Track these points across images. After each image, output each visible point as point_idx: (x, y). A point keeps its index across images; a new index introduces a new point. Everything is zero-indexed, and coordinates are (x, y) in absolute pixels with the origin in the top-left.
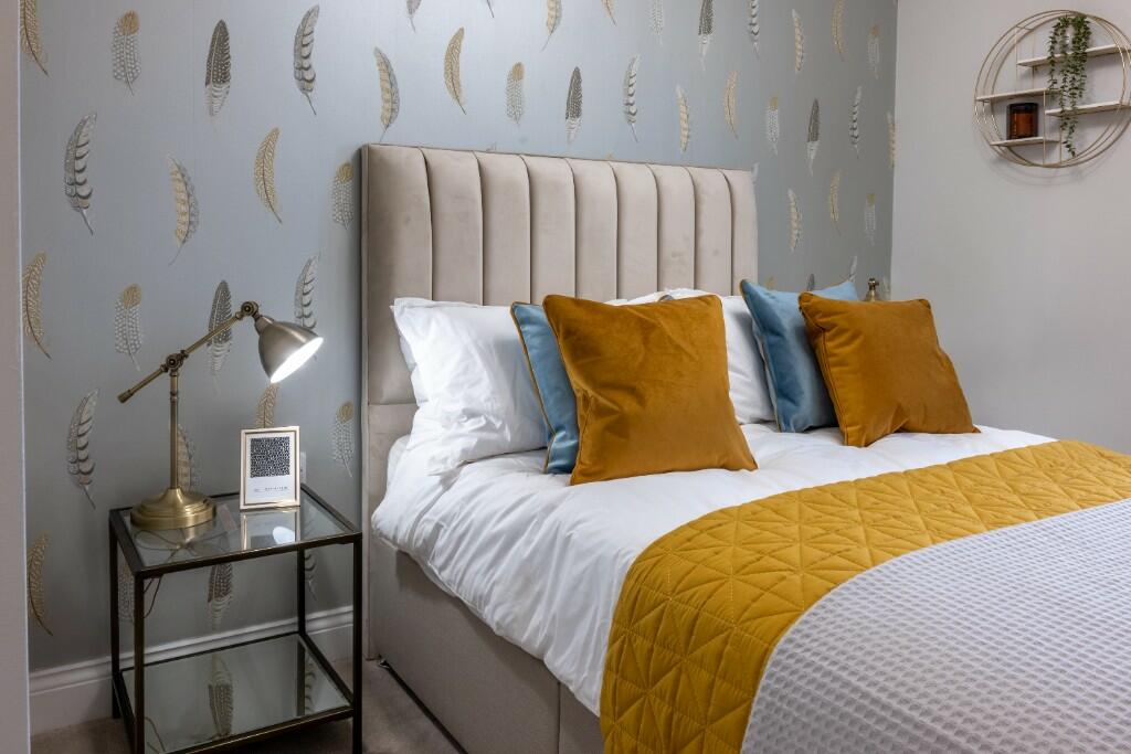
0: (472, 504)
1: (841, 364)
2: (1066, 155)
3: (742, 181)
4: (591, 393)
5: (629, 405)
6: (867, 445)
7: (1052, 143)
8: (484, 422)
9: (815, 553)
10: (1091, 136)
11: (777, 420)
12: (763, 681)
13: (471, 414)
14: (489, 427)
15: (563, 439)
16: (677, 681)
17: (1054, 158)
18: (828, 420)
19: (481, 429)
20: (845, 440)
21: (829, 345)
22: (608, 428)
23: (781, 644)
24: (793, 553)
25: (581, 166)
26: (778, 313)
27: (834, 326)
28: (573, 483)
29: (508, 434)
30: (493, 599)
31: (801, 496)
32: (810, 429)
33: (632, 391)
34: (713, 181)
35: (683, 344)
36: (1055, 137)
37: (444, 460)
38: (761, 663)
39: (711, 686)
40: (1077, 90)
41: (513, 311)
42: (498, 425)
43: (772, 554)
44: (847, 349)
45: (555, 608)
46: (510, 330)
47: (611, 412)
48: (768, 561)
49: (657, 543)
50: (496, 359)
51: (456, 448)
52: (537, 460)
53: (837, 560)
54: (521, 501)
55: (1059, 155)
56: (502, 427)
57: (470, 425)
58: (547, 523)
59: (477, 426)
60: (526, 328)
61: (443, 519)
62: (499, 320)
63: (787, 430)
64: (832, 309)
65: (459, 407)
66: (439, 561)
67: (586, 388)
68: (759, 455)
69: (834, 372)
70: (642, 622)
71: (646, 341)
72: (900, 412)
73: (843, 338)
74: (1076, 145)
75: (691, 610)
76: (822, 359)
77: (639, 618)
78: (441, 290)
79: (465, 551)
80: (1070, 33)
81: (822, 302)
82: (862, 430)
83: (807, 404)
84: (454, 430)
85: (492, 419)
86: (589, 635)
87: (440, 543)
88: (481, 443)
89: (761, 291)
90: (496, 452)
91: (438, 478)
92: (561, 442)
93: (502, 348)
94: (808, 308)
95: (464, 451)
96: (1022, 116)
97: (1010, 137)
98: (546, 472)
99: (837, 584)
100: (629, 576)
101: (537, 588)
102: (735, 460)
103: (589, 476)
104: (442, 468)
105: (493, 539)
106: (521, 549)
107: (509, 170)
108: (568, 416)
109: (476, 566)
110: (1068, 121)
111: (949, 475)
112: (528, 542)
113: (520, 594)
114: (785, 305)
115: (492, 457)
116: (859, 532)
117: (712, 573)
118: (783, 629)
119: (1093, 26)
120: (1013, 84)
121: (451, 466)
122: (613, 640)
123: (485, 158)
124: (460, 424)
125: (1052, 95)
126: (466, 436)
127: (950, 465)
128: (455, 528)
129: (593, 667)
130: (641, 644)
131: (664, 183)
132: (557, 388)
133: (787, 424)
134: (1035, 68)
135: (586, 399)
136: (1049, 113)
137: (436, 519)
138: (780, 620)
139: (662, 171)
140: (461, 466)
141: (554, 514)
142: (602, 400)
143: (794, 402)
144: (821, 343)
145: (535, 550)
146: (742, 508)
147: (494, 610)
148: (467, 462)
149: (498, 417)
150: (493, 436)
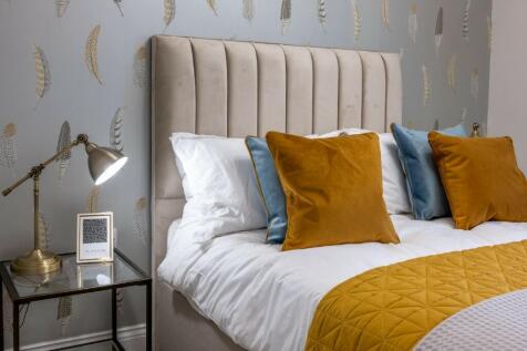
0: (220, 261)
1: (455, 177)
3: (393, 60)
4: (295, 193)
5: (319, 201)
6: (470, 229)
8: (227, 211)
9: (436, 296)
11: (413, 212)
13: (220, 206)
14: (231, 214)
15: (277, 222)
18: (445, 212)
19: (226, 215)
20: (456, 226)
21: (447, 165)
22: (306, 216)
24: (422, 296)
25: (290, 50)
26: (415, 145)
27: (449, 153)
28: (283, 250)
29: (243, 219)
30: (234, 321)
32: (433, 219)
33: (321, 192)
34: (374, 59)
35: (355, 164)
37: (203, 235)
41: (246, 141)
42: (237, 212)
43: (408, 296)
44: (459, 168)
45: (272, 327)
46: (245, 153)
47: (307, 205)
48: (406, 301)
49: (336, 289)
50: (236, 171)
51: (211, 227)
52: (262, 235)
53: (450, 301)
54: (251, 260)
56: (239, 215)
57: (219, 213)
58: (268, 274)
59: (223, 214)
60: (255, 152)
61: (202, 271)
62: (238, 147)
63: (420, 219)
64: (449, 142)
65: (212, 201)
66: (199, 297)
67: (292, 190)
68: (401, 234)
69: (449, 182)
70: (326, 337)
71: (330, 161)
72: (491, 208)
73: (456, 161)
75: (357, 330)
76: (442, 171)
77: (325, 334)
78: (201, 128)
79: (216, 291)
81: (444, 138)
82: (467, 220)
83: (432, 203)
84: (209, 216)
85: (233, 209)
87: (200, 286)
88: (226, 224)
89: (404, 130)
90: (235, 230)
91: (199, 246)
92: (276, 224)
93: (239, 164)
94: (434, 142)
95: (215, 229)
98: (267, 243)
99: (449, 315)
100: (318, 308)
101: (260, 315)
102: (386, 237)
103: (293, 246)
104: (201, 240)
105: (233, 284)
106: (251, 291)
107: (245, 52)
108: (280, 209)
109: (222, 301)
112: (255, 286)
113: (250, 318)
114: (419, 139)
115: (233, 233)
116: (464, 283)
117: (369, 306)
118: (415, 342)
121: (207, 238)
123: (229, 44)
124: (213, 212)
126: (217, 220)
128: (209, 277)
131: (343, 61)
132: (274, 190)
133: (419, 213)
135: (292, 197)
137: (198, 271)
138: (414, 336)
139: (342, 53)
140: (213, 238)
141: (272, 269)
142: (302, 198)
143: (424, 201)
144: (441, 163)
145: (260, 291)
146: (390, 267)
147: (233, 329)
148: (217, 236)
149: (236, 208)
150: (234, 220)
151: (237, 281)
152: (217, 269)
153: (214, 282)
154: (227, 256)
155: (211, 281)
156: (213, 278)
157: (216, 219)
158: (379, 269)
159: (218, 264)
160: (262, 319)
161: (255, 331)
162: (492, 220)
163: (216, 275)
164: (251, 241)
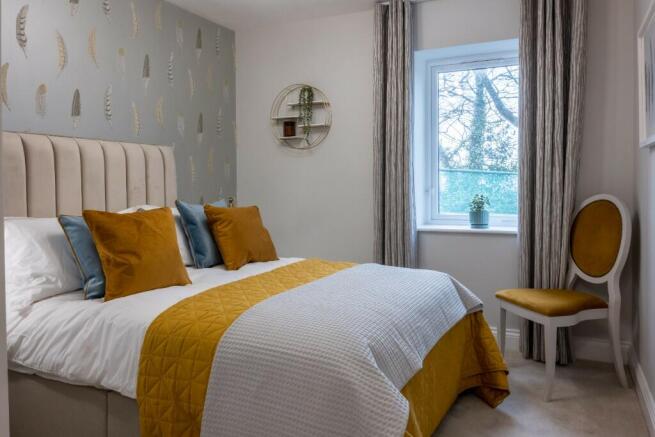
0: (45, 321)
1: (225, 235)
2: (306, 145)
3: (168, 151)
4: (111, 256)
5: (133, 260)
6: (237, 269)
7: (301, 139)
8: (44, 279)
9: (229, 307)
10: (315, 137)
11: (196, 264)
12: (216, 354)
13: (35, 276)
14: (48, 281)
15: (94, 282)
16: (177, 368)
17: (302, 146)
18: (219, 261)
19: (44, 283)
20: (227, 268)
21: (219, 228)
22: (124, 272)
23: (222, 339)
24: (221, 308)
25: (83, 142)
26: (194, 214)
27: (220, 219)
28: (106, 300)
29: (60, 284)
30: (67, 363)
31: (218, 288)
32: (211, 267)
33: (135, 254)
34: (153, 151)
36: (301, 136)
37: (21, 303)
38: (214, 349)
39: (193, 364)
40: (310, 118)
41: (59, 220)
42: (54, 279)
43: (212, 310)
44: (226, 229)
45: (107, 356)
46: (59, 230)
47: (124, 264)
48: (210, 313)
49: (159, 316)
50: (49, 245)
51: (29, 295)
52: (79, 295)
53: (239, 307)
54: (77, 315)
55: (303, 144)
56: (57, 281)
57: (35, 282)
58: (96, 321)
59: (40, 282)
60: (68, 228)
61: (26, 332)
62: (53, 226)
63: (201, 267)
64: (220, 211)
65: (29, 272)
66: (22, 357)
67: (109, 254)
68: (192, 278)
69: (221, 240)
70: (157, 349)
71: (139, 229)
72: (250, 254)
73: (225, 224)
74: (309, 139)
75: (181, 338)
76: (215, 233)
77: (155, 349)
79: (43, 346)
80: (306, 94)
81: (215, 209)
82: (235, 264)
83: (209, 255)
84: (24, 286)
85: (50, 277)
86: (128, 364)
87: (24, 345)
88: (43, 291)
89: (184, 204)
90: (53, 294)
91: (17, 313)
92: (93, 284)
93: (53, 240)
94: (208, 212)
95: (34, 296)
96: (289, 127)
97: (285, 135)
98: (86, 299)
99: (240, 314)
100: (147, 332)
101: (95, 351)
102: (182, 282)
103: (114, 296)
104: (19, 307)
105: (63, 335)
106: (83, 335)
107: (40, 144)
108: (97, 270)
109: (53, 350)
110: (307, 130)
111: (273, 275)
112: (86, 331)
113: (84, 357)
114: (197, 211)
115: (51, 297)
116: (244, 297)
117: (187, 322)
118: (221, 334)
119: (315, 92)
120: (285, 113)
121: (25, 305)
122: (141, 363)
123: (24, 136)
124: (29, 282)
125: (300, 119)
126: (36, 287)
127: (272, 271)
128: (35, 336)
129: (131, 377)
130: (157, 359)
131: (128, 152)
132: (89, 257)
133: (200, 264)
134: (294, 107)
135: (108, 261)
136: (299, 126)
137: (20, 333)
138: (220, 331)
139: (128, 146)
140: (32, 304)
141: (99, 316)
142: (119, 260)
143: (203, 255)
144: (214, 227)
145: (91, 334)
146: (194, 297)
147: (68, 369)
148: (35, 302)
149: (53, 276)
150: (52, 286)
151: (66, 332)
152: (43, 327)
153: (40, 339)
154: (53, 315)
155: (36, 338)
156: (39, 335)
157: (33, 288)
158: (188, 299)
159: (43, 323)
160: (96, 355)
161: (91, 364)
162: (251, 262)
163: (43, 332)
164: (72, 300)
